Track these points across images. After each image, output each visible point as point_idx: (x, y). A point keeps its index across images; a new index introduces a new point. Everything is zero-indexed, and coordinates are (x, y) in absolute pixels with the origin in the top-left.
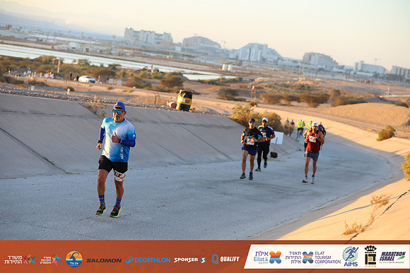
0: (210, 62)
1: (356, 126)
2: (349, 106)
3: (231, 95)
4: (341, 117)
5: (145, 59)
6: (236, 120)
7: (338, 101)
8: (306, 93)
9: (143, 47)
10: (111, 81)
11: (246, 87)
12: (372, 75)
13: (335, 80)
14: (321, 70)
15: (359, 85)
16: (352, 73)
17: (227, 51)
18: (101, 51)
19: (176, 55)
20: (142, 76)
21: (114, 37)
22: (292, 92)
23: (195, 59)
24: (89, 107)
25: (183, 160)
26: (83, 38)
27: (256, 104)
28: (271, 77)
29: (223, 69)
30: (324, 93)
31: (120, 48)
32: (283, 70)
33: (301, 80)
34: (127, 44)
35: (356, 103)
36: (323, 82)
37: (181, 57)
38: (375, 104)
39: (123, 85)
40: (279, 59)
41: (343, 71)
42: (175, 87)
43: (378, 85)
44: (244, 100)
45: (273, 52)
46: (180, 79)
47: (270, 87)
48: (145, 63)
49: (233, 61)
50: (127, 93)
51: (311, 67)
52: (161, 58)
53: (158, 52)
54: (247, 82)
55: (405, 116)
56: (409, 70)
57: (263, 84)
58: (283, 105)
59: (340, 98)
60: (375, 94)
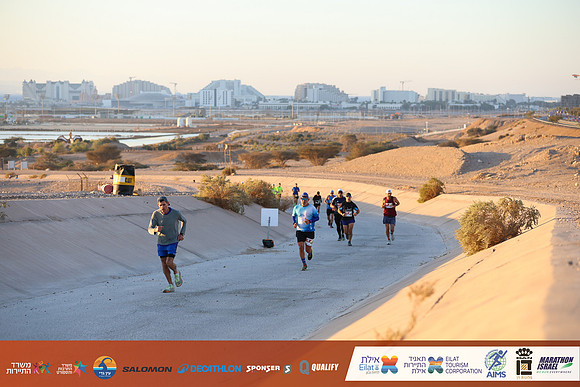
0: (162, 117)
1: (385, 185)
2: (372, 156)
3: (194, 162)
4: (362, 174)
5: (59, 124)
6: (205, 199)
7: (355, 150)
8: (306, 144)
9: (54, 106)
10: (11, 164)
11: (216, 147)
12: (400, 105)
13: (347, 120)
14: (323, 107)
15: (383, 124)
16: (370, 106)
17: (181, 97)
19: (104, 112)
20: (57, 152)
21: (8, 97)
22: (285, 147)
23: (134, 116)
25: (132, 269)
27: (233, 171)
28: (251, 127)
29: (178, 125)
30: (333, 141)
31: (19, 112)
32: (268, 115)
33: (297, 128)
34: (28, 106)
36: (329, 126)
37: (113, 115)
38: (410, 148)
39: (30, 168)
40: (260, 99)
41: (357, 105)
42: (110, 161)
43: (412, 120)
44: (216, 168)
45: (250, 90)
46: (116, 148)
47: (252, 142)
49: (191, 111)
50: (38, 180)
51: (309, 105)
52: (83, 121)
53: (77, 112)
54: (217, 140)
55: (455, 161)
56: (453, 92)
57: (241, 140)
58: (274, 167)
59: (358, 146)
60: (408, 133)
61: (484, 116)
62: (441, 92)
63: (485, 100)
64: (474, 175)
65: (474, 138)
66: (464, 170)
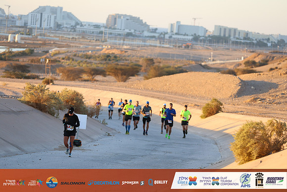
2: (165, 77)
3: (20, 72)
6: (28, 103)
7: (152, 72)
8: (113, 64)
11: (39, 61)
12: (191, 38)
13: (147, 46)
14: (129, 34)
15: (176, 51)
16: (167, 36)
17: (13, 18)
22: (95, 64)
27: (52, 81)
28: (68, 46)
29: (9, 40)
30: (135, 63)
32: (83, 37)
33: (106, 49)
36: (133, 50)
38: (197, 73)
40: (77, 24)
41: (156, 35)
43: (201, 50)
44: (37, 77)
45: (69, 16)
47: (69, 59)
49: (20, 29)
51: (117, 32)
54: (40, 55)
55: (233, 86)
56: (235, 30)
57: (60, 56)
58: (85, 81)
59: (155, 68)
60: (195, 61)
61: (259, 51)
62: (225, 29)
63: (260, 38)
64: (248, 99)
65: (249, 68)
66: (240, 94)
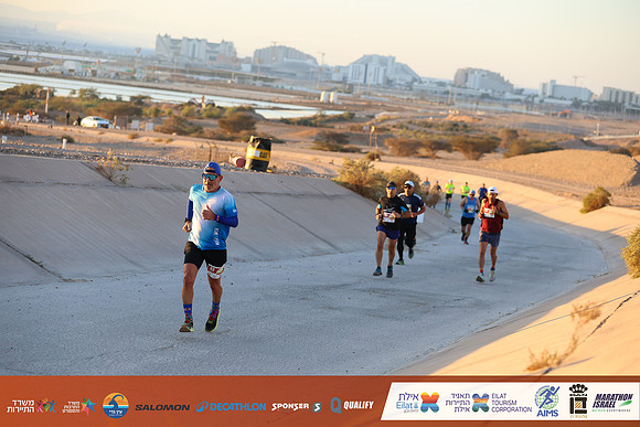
0: (304, 89)
1: (545, 189)
2: (533, 155)
3: (335, 142)
4: (521, 175)
5: (191, 85)
6: (345, 185)
7: (515, 148)
8: (461, 135)
9: (187, 65)
10: (135, 124)
11: (361, 129)
12: (570, 103)
13: (509, 113)
14: (484, 96)
15: (550, 121)
16: (537, 100)
17: (329, 69)
18: (117, 74)
19: (242, 77)
20: (187, 115)
21: (139, 50)
22: (438, 135)
23: (274, 85)
24: (100, 169)
25: (259, 253)
26: (87, 53)
27: (378, 157)
28: (402, 110)
29: (321, 100)
30: (491, 135)
31: (149, 68)
32: (422, 99)
33: (452, 115)
34: (160, 62)
35: (544, 151)
36: (489, 117)
37: (252, 82)
38: (577, 151)
39: (157, 131)
40: (415, 80)
41: (522, 98)
42: (243, 132)
43: (581, 121)
44: (359, 151)
45: (404, 69)
46: (250, 117)
47: (401, 127)
48: (191, 92)
49: (339, 85)
50: (163, 144)
51: (468, 92)
52: (218, 84)
53: (212, 74)
54: (363, 120)
55: (626, 170)
56: (631, 94)
57: (389, 123)
58: (423, 157)
59: (519, 143)
60: (575, 134)
62: (617, 93)
66: (636, 181)
